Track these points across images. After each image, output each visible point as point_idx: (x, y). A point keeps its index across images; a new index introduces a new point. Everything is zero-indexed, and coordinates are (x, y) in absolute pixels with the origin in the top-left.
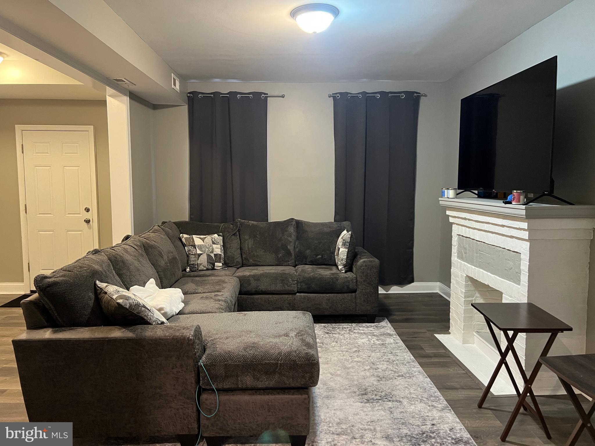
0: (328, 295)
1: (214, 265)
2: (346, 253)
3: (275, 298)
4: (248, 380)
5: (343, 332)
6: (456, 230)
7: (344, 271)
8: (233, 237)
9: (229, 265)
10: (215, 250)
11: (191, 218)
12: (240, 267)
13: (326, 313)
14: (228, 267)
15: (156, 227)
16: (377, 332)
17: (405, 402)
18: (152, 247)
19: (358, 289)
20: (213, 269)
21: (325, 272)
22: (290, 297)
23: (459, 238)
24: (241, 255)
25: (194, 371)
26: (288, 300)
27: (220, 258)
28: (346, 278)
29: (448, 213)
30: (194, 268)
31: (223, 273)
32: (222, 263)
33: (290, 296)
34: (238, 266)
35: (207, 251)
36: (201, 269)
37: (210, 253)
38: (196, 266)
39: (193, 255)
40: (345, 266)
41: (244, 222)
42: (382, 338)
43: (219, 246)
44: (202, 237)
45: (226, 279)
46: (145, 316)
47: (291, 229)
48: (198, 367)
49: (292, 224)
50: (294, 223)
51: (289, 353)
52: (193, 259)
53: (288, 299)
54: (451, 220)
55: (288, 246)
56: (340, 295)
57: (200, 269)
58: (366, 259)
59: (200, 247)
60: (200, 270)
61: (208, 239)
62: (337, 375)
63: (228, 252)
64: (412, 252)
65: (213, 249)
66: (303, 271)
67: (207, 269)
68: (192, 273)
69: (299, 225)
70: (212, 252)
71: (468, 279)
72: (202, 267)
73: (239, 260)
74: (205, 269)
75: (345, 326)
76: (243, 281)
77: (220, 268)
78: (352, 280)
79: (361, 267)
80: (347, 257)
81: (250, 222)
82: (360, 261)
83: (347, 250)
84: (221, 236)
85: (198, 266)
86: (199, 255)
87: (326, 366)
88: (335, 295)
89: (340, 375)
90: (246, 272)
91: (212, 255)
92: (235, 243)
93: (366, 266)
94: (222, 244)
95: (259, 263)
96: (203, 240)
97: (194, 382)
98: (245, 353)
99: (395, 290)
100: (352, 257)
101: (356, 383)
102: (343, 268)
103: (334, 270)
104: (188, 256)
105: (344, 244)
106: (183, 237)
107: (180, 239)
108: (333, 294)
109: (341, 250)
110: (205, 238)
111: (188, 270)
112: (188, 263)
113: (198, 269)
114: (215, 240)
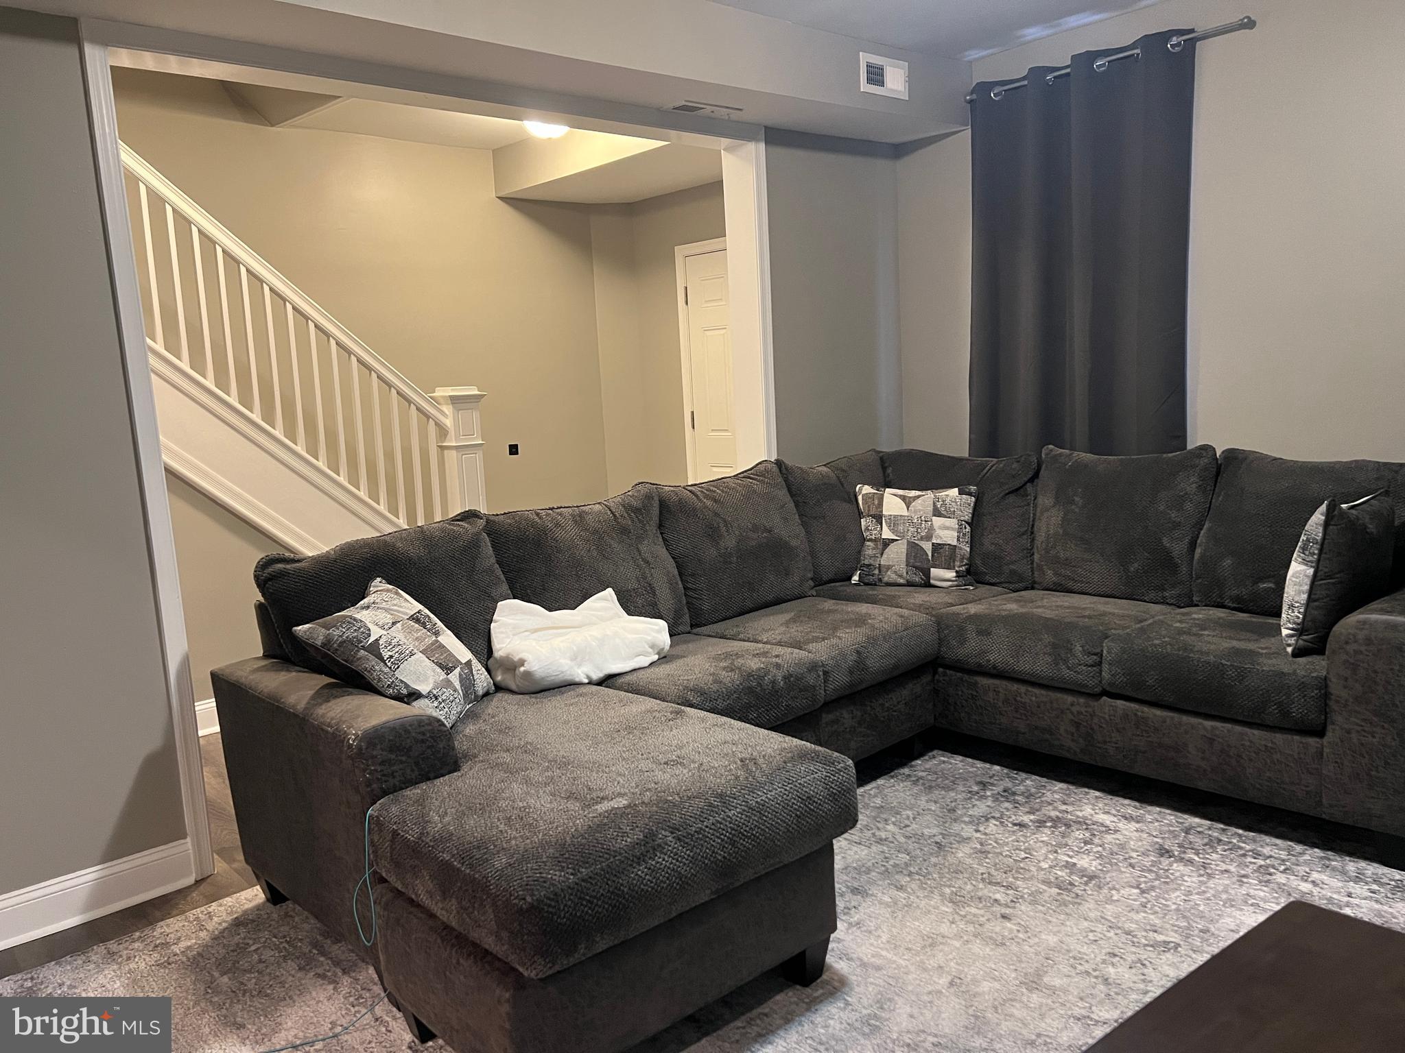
0: (1209, 724)
1: (928, 574)
2: (1308, 581)
5: (1226, 868)
7: (1290, 650)
8: (1010, 499)
9: (986, 579)
10: (939, 532)
13: (1202, 785)
14: (978, 582)
15: (764, 466)
19: (1330, 726)
20: (926, 584)
21: (1214, 644)
24: (1032, 552)
27: (953, 557)
28: (1291, 675)
30: (873, 579)
32: (957, 572)
35: (910, 534)
36: (891, 580)
37: (922, 539)
38: (876, 572)
39: (870, 540)
40: (1300, 631)
41: (1061, 455)
43: (953, 523)
44: (909, 493)
47: (1190, 484)
49: (1197, 466)
52: (871, 552)
53: (1074, 709)
56: (1256, 732)
57: (886, 579)
59: (894, 522)
60: (889, 584)
61: (925, 500)
63: (987, 542)
65: (931, 529)
67: (909, 584)
68: (869, 591)
70: (928, 537)
72: (894, 577)
73: (1021, 567)
74: (902, 581)
75: (1266, 851)
77: (951, 583)
80: (1309, 599)
81: (1075, 453)
82: (1355, 621)
83: (1311, 571)
84: (970, 494)
85: (880, 571)
86: (887, 543)
88: (1238, 728)
91: (927, 547)
92: (1013, 518)
94: (968, 518)
96: (908, 502)
102: (1291, 636)
104: (860, 543)
106: (860, 491)
108: (1229, 726)
110: (919, 497)
111: (856, 578)
112: (858, 561)
113: (880, 580)
114: (944, 504)
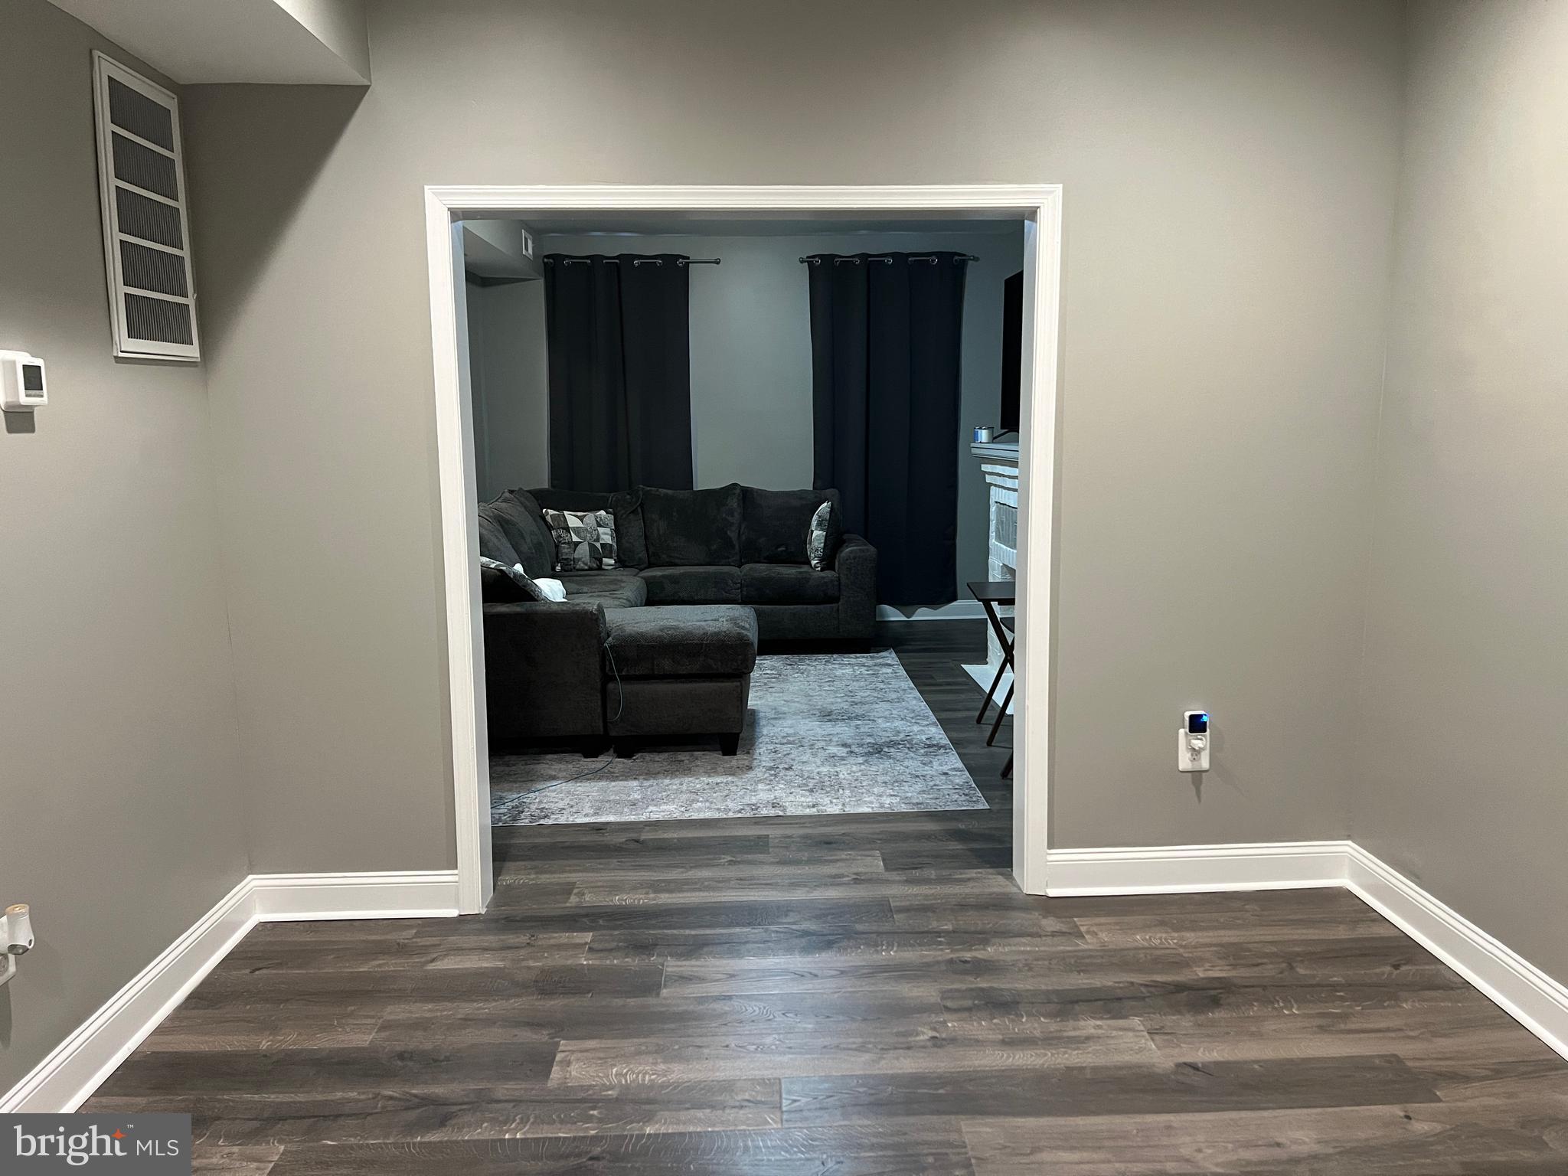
0: (793, 607)
1: (601, 561)
2: (824, 538)
4: (667, 665)
5: (814, 664)
6: (996, 495)
7: (819, 569)
8: (632, 516)
9: (627, 564)
10: (602, 536)
11: (553, 486)
12: (645, 568)
13: (790, 639)
14: (624, 566)
15: (507, 495)
16: (871, 663)
17: (880, 721)
19: (841, 597)
20: (600, 568)
21: (788, 572)
23: (997, 507)
24: (647, 547)
25: (599, 654)
27: (611, 552)
28: (824, 578)
29: (985, 468)
30: (569, 567)
31: (615, 573)
32: (615, 560)
34: (642, 566)
35: (588, 538)
36: (580, 567)
37: (594, 541)
38: (572, 563)
39: (564, 543)
40: (821, 559)
41: (651, 490)
42: (876, 668)
43: (608, 531)
44: (579, 514)
45: (624, 578)
47: (734, 503)
48: (603, 651)
49: (734, 494)
50: (738, 491)
51: (717, 634)
54: (989, 479)
55: (729, 533)
56: (812, 606)
57: (578, 567)
58: (855, 548)
59: (577, 531)
60: (578, 570)
61: (590, 517)
63: (624, 541)
64: (954, 545)
65: (598, 535)
66: (751, 569)
67: (590, 569)
69: (747, 496)
70: (598, 540)
72: (582, 565)
73: (643, 555)
74: (586, 568)
76: (650, 583)
77: (612, 567)
78: (832, 581)
79: (847, 560)
80: (825, 546)
81: (660, 490)
82: (847, 550)
83: (825, 534)
84: (611, 514)
86: (577, 544)
88: (805, 606)
90: (657, 572)
91: (598, 545)
92: (636, 528)
93: (855, 558)
94: (613, 528)
95: (677, 561)
96: (581, 519)
97: (598, 667)
98: (661, 633)
99: (923, 614)
100: (834, 544)
101: (819, 707)
102: (817, 563)
103: (805, 568)
104: (557, 546)
105: (820, 524)
106: (547, 513)
107: (543, 517)
108: (801, 606)
109: (816, 533)
110: (586, 515)
111: (558, 568)
112: (557, 557)
113: (574, 568)
114: (601, 520)
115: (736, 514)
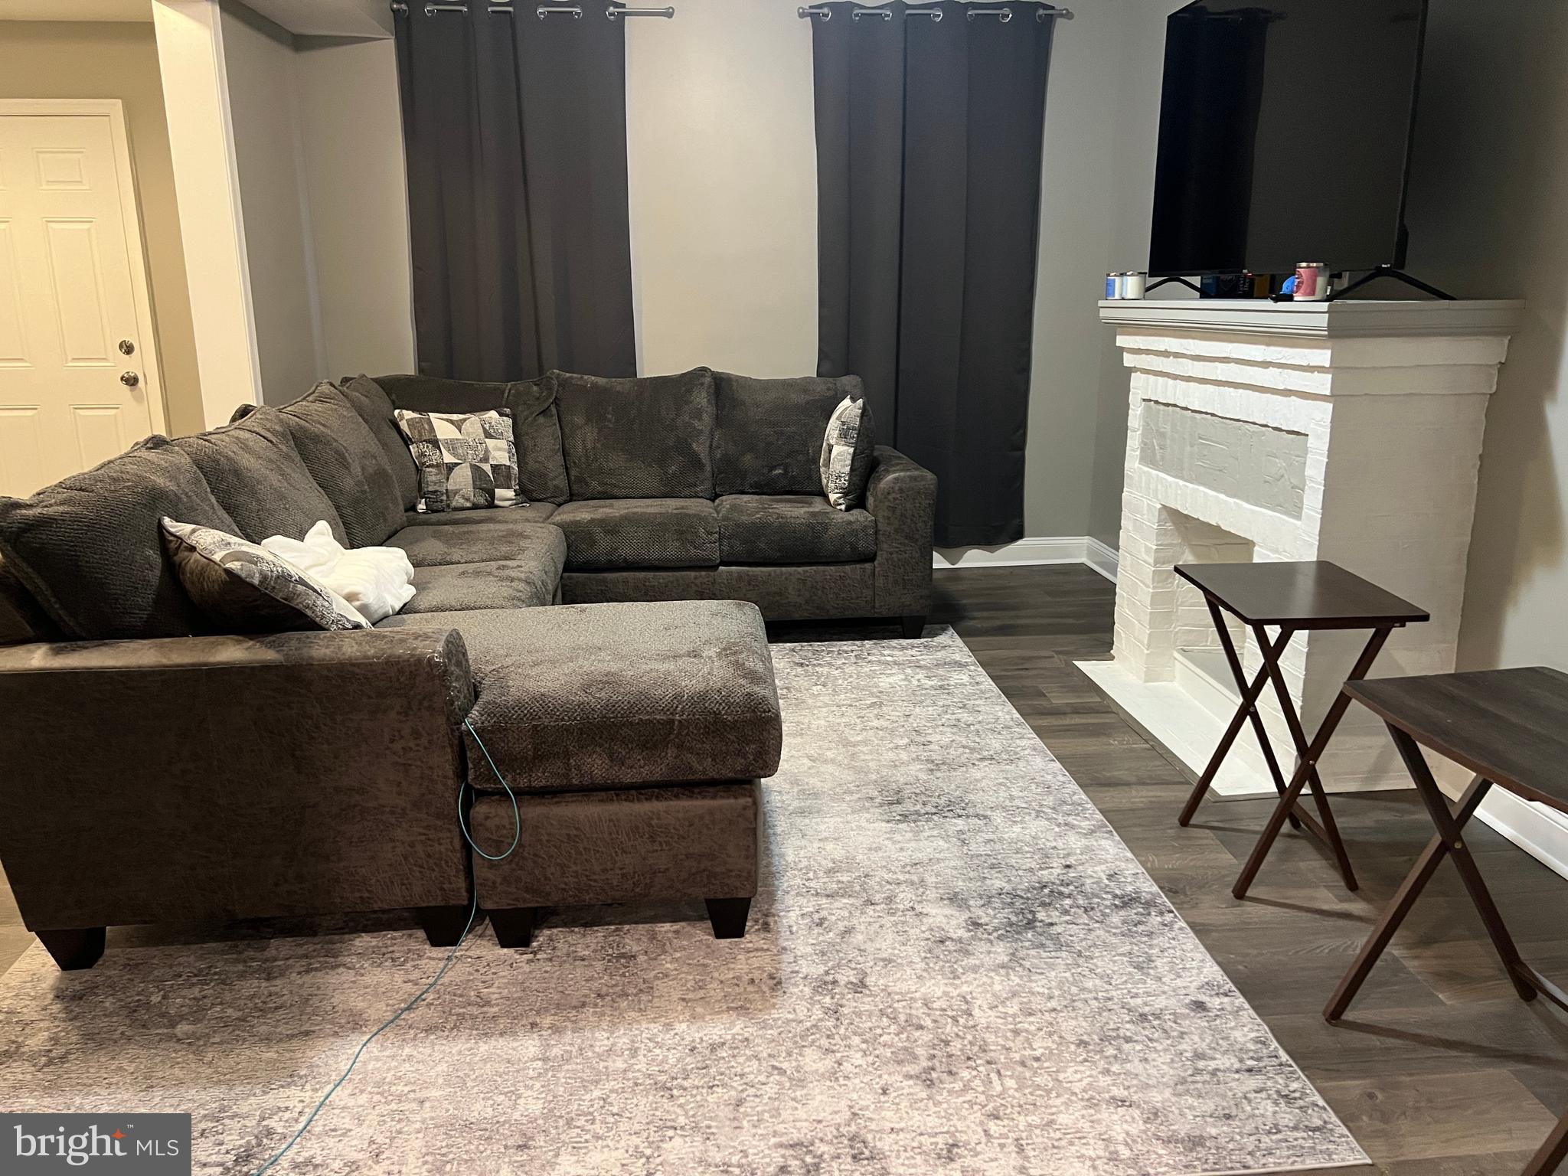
0: (800, 569)
1: (492, 495)
2: (850, 457)
3: (661, 581)
4: (596, 766)
5: (839, 662)
6: (1140, 387)
7: (843, 507)
8: (541, 420)
9: (534, 495)
10: (494, 453)
11: (421, 369)
12: (566, 502)
13: (797, 616)
14: (531, 501)
15: (325, 388)
16: (926, 659)
17: (998, 817)
18: (316, 439)
19: (879, 553)
20: (491, 505)
21: (794, 511)
22: (701, 576)
23: (1147, 410)
24: (567, 468)
25: (451, 746)
26: (696, 585)
27: (509, 477)
28: (850, 523)
29: (1121, 341)
30: (439, 505)
31: (519, 514)
32: (515, 491)
33: (703, 573)
34: (560, 500)
35: (470, 457)
36: (459, 505)
37: (481, 461)
38: (444, 498)
39: (432, 466)
40: (846, 493)
41: (570, 377)
42: (941, 672)
43: (503, 444)
44: (455, 417)
45: (528, 528)
46: (307, 607)
47: (702, 399)
48: (461, 738)
49: (702, 384)
50: (707, 380)
51: (703, 696)
52: (434, 478)
53: (698, 582)
54: (1128, 360)
55: (694, 445)
56: (832, 568)
57: (454, 504)
58: (902, 474)
59: (452, 446)
60: (456, 509)
61: (473, 423)
62: (826, 761)
63: (530, 460)
64: (1022, 460)
65: (487, 451)
66: (734, 507)
67: (475, 507)
68: (434, 517)
69: (721, 386)
70: (486, 460)
71: (1165, 515)
72: (461, 501)
73: (561, 482)
74: (468, 505)
75: (845, 648)
76: (573, 535)
77: (510, 502)
78: (865, 528)
79: (888, 494)
80: (852, 470)
81: (586, 377)
82: (889, 479)
83: (851, 450)
84: (507, 416)
85: (448, 497)
86: (451, 467)
87: (799, 740)
88: (822, 568)
89: (833, 761)
90: (581, 513)
91: (487, 468)
92: (547, 438)
93: (901, 490)
94: (512, 439)
95: (615, 491)
96: (458, 425)
97: (450, 774)
98: (584, 698)
99: (974, 559)
100: (865, 470)
101: (874, 777)
102: (840, 498)
103: (818, 505)
104: (418, 470)
105: (844, 435)
106: (402, 417)
107: (395, 425)
108: (814, 568)
109: (836, 450)
110: (465, 420)
111: (421, 507)
112: (420, 488)
113: (448, 506)
114: (491, 426)
115: (705, 415)
